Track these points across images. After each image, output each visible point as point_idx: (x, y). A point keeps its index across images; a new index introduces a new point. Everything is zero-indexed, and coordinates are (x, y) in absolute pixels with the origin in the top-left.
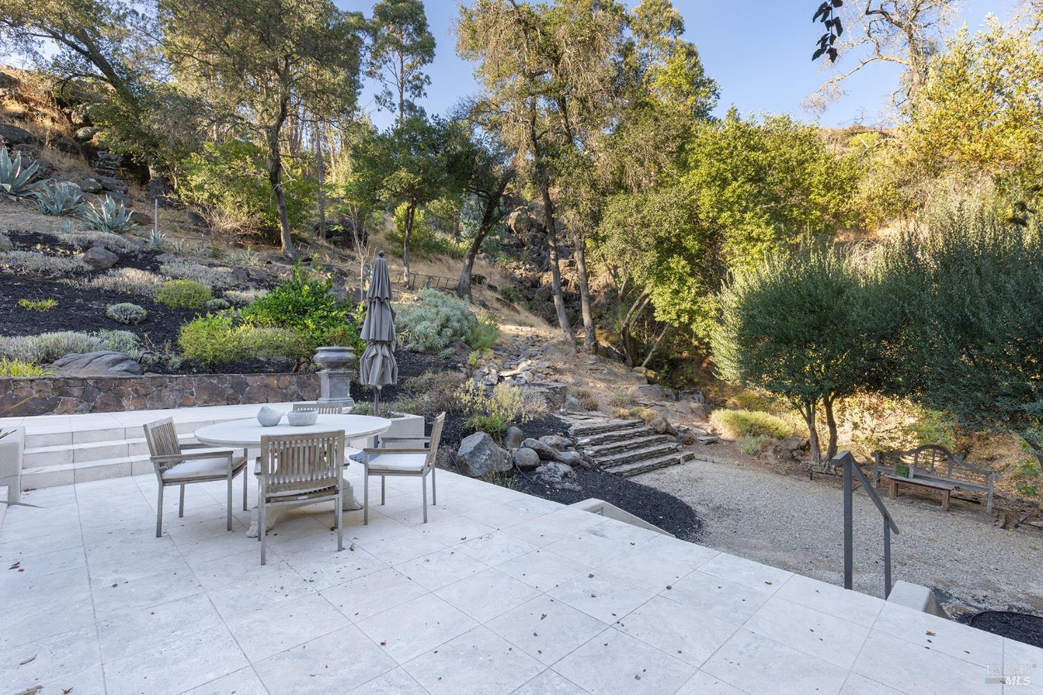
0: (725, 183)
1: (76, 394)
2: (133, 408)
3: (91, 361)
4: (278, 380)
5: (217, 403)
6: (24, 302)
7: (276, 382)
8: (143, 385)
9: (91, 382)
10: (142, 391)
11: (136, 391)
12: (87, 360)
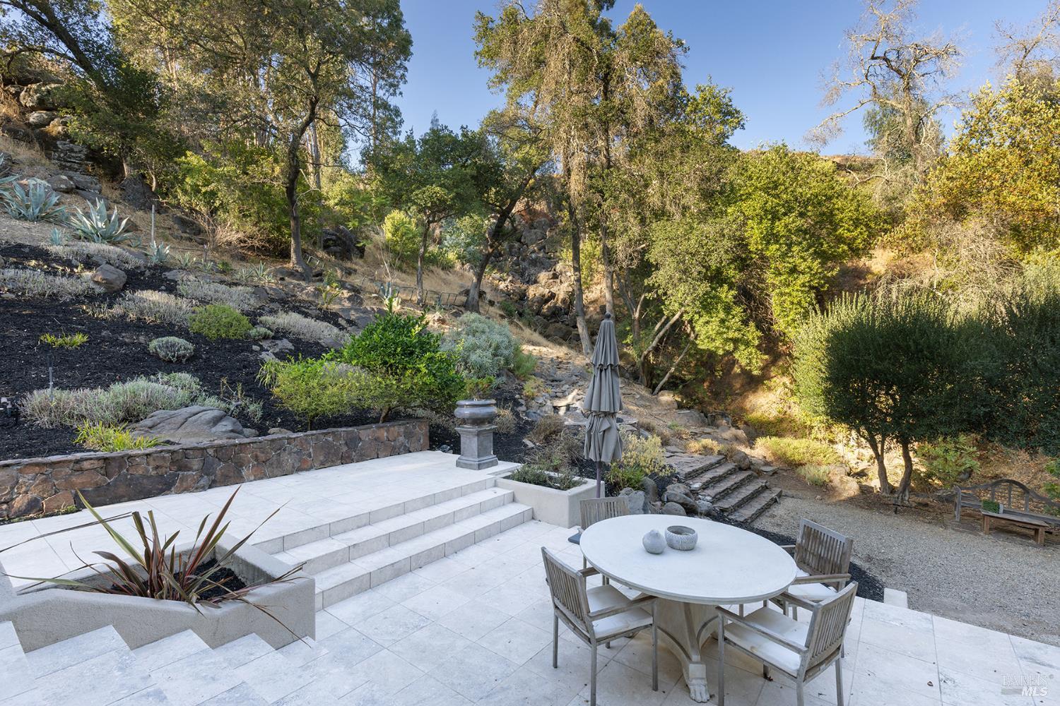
0: (775, 217)
1: (195, 467)
2: (252, 478)
3: (186, 420)
4: (388, 431)
5: (333, 464)
6: (49, 338)
7: (385, 434)
8: (263, 450)
9: (211, 452)
10: (262, 457)
11: (256, 458)
12: (180, 419)
